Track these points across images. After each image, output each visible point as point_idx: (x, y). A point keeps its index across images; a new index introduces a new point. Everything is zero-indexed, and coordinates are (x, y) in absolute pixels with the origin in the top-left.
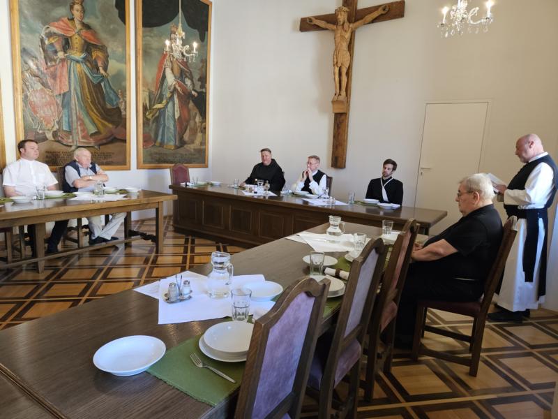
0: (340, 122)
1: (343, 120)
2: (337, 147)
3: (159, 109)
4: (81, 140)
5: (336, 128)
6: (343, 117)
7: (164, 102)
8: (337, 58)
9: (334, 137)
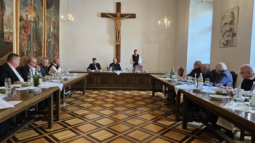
0: (118, 48)
1: (119, 47)
2: (117, 56)
3: (49, 41)
4: (33, 55)
5: (117, 50)
6: (119, 46)
7: (50, 38)
8: (118, 28)
9: (116, 53)
